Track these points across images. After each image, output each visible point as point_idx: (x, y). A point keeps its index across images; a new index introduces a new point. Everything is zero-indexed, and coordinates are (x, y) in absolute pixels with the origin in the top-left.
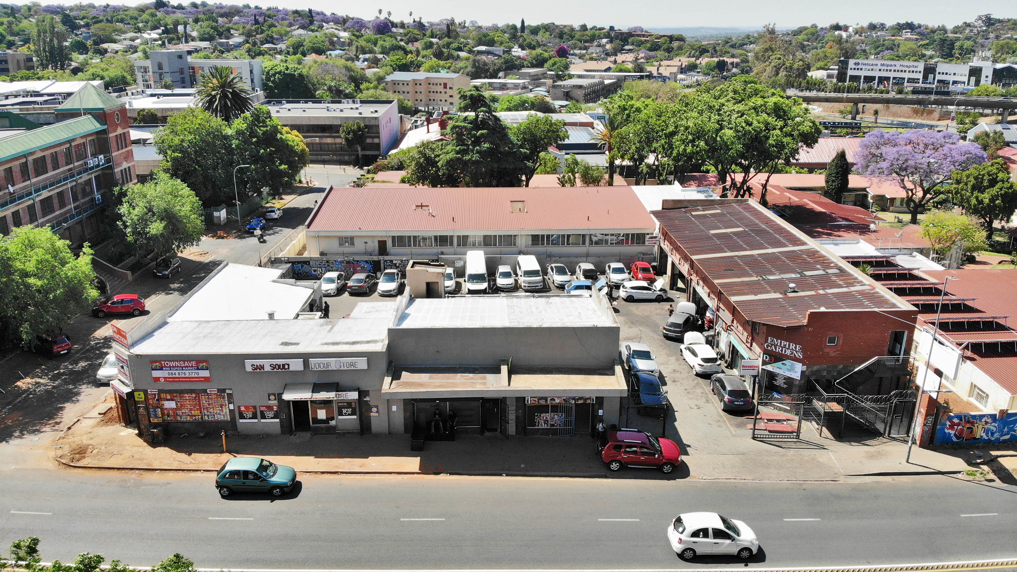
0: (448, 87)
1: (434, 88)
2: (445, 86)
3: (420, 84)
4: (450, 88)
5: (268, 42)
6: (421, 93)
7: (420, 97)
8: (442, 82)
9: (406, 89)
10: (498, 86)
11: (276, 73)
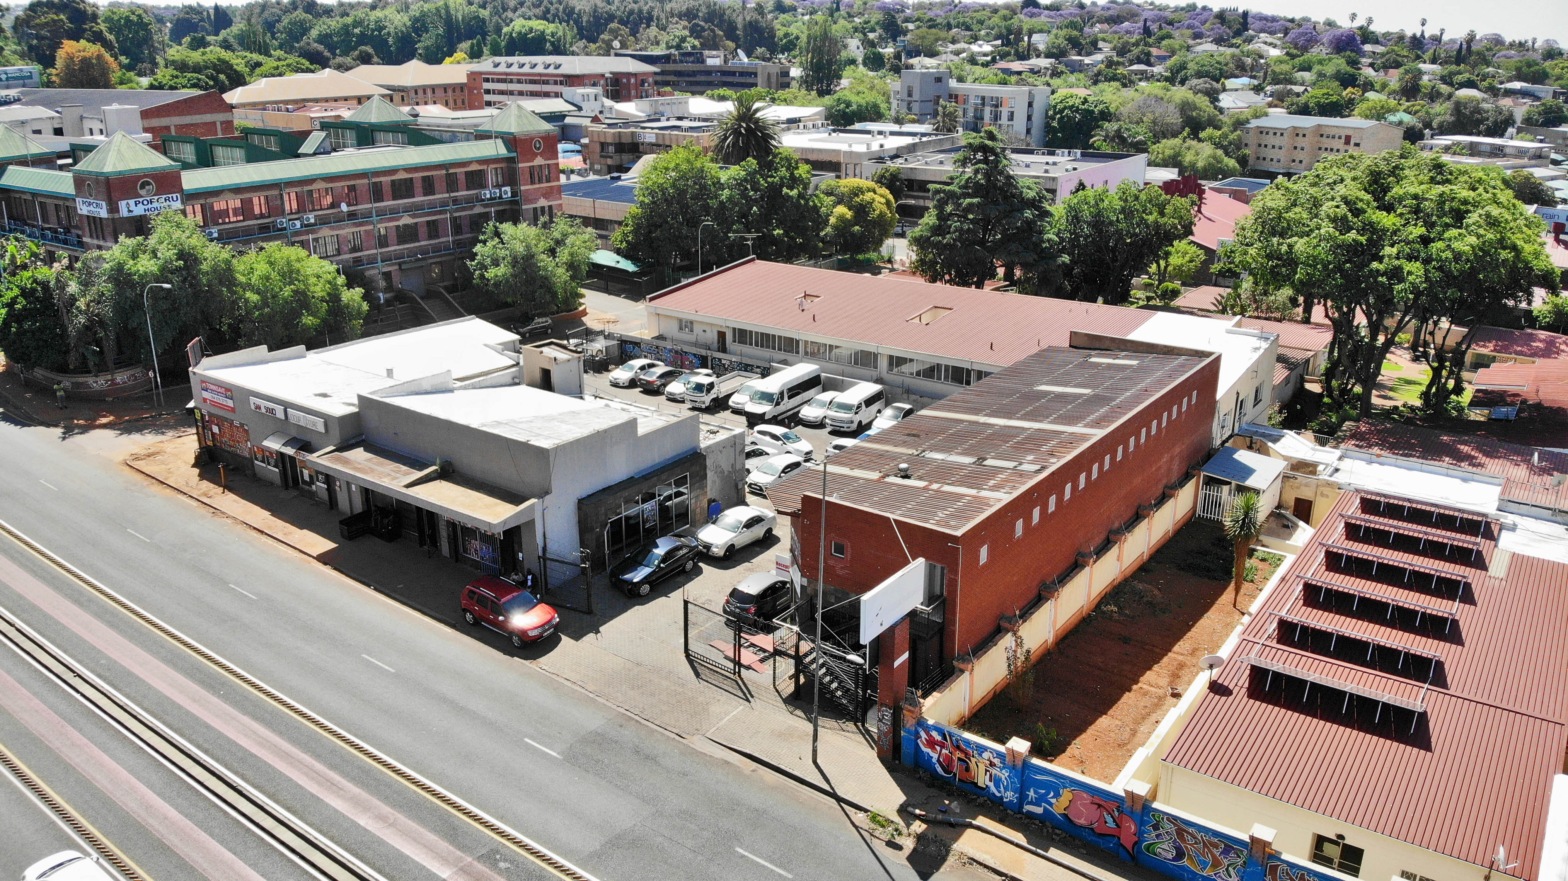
0: (1352, 143)
1: (1327, 143)
2: (1348, 140)
3: (1304, 136)
4: (1357, 145)
5: (1139, 62)
6: (1302, 149)
7: (1299, 155)
8: (1343, 134)
9: (1277, 141)
10: (1488, 149)
11: (1065, 108)
